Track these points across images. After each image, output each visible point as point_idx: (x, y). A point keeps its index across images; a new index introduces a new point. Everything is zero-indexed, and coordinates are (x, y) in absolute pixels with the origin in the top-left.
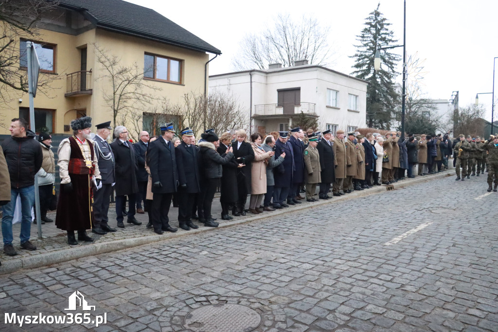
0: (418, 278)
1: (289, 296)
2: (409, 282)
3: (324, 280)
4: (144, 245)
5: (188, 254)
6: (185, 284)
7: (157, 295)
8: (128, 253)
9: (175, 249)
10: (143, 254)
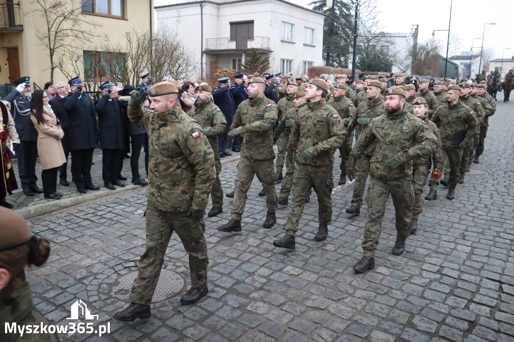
0: (340, 236)
1: (214, 258)
2: (331, 241)
3: (251, 240)
4: (80, 204)
5: (123, 214)
6: (116, 249)
7: (88, 262)
8: (63, 215)
9: (111, 209)
10: (78, 215)
